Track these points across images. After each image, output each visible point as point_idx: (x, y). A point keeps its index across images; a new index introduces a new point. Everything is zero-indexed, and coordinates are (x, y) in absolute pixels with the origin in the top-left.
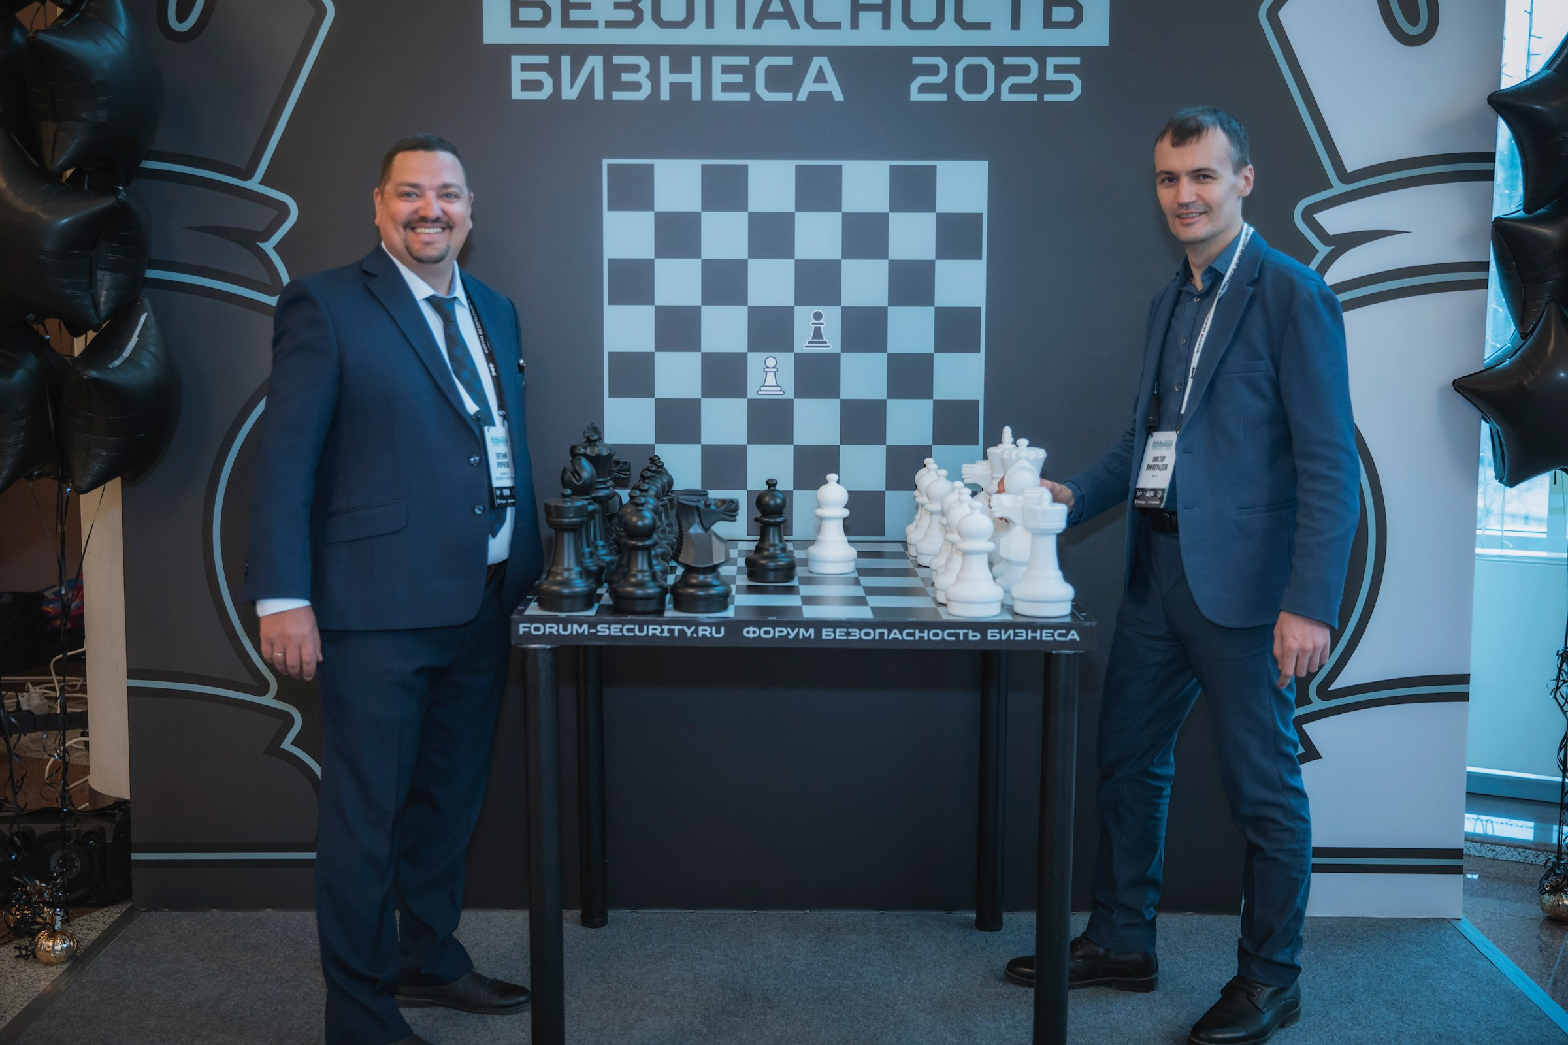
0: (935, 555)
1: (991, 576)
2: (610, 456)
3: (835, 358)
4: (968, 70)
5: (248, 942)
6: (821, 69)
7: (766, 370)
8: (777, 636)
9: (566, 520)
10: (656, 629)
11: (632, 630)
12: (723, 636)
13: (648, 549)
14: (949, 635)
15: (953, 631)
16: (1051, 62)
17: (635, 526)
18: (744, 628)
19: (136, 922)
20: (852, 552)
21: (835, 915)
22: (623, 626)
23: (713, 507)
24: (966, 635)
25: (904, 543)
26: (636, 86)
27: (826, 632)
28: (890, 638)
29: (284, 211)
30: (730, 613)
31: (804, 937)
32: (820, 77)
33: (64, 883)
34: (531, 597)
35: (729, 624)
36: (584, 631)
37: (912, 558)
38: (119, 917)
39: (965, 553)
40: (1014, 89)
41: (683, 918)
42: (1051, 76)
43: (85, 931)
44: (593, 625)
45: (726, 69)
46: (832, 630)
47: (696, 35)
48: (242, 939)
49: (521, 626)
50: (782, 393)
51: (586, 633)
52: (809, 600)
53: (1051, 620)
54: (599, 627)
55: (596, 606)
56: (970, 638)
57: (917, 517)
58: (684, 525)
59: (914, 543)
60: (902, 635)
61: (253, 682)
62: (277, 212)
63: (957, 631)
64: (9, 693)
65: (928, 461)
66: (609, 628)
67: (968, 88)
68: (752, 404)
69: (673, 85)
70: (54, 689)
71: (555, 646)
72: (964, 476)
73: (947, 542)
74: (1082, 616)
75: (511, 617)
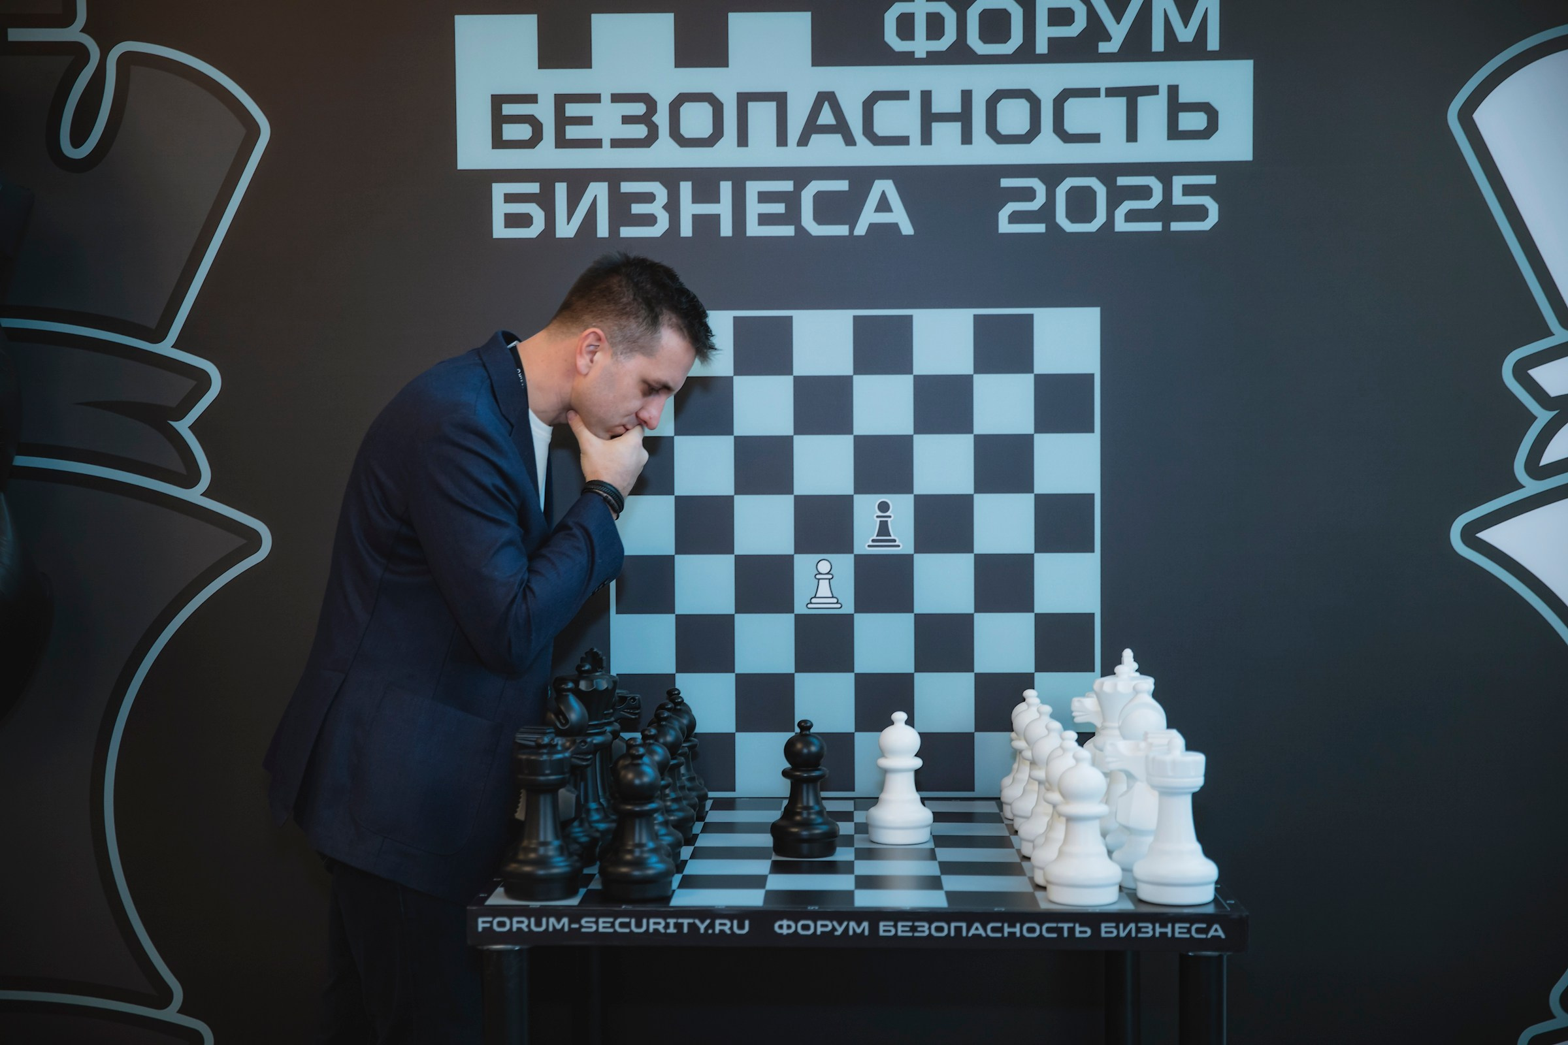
1: (1104, 850)
3: (907, 561)
4: (1072, 193)
6: (883, 196)
7: (818, 577)
8: (819, 932)
9: (542, 778)
10: (659, 923)
11: (627, 925)
12: (747, 933)
14: (1049, 930)
15: (1054, 925)
16: (1179, 182)
17: (631, 784)
18: (776, 921)
20: (926, 815)
22: (615, 919)
24: (1072, 931)
25: (998, 800)
26: (650, 220)
27: (885, 926)
28: (970, 935)
29: (204, 381)
30: (758, 901)
32: (884, 205)
35: (756, 914)
36: (563, 927)
37: (1006, 822)
39: (1070, 819)
40: (1131, 216)
42: (1178, 199)
44: (575, 915)
45: (764, 197)
46: (892, 923)
47: (726, 154)
49: (480, 920)
50: (839, 606)
51: (566, 929)
52: (867, 882)
53: (1186, 911)
54: (583, 921)
55: (582, 891)
56: (1078, 935)
57: (1015, 766)
59: (1011, 802)
60: (985, 930)
61: (152, 991)
62: (196, 382)
63: (1060, 925)
65: (1029, 694)
66: (597, 923)
67: (1072, 217)
68: (799, 619)
69: (696, 218)
71: (525, 947)
72: (1074, 714)
73: (1045, 804)
74: (1229, 904)
75: (468, 908)
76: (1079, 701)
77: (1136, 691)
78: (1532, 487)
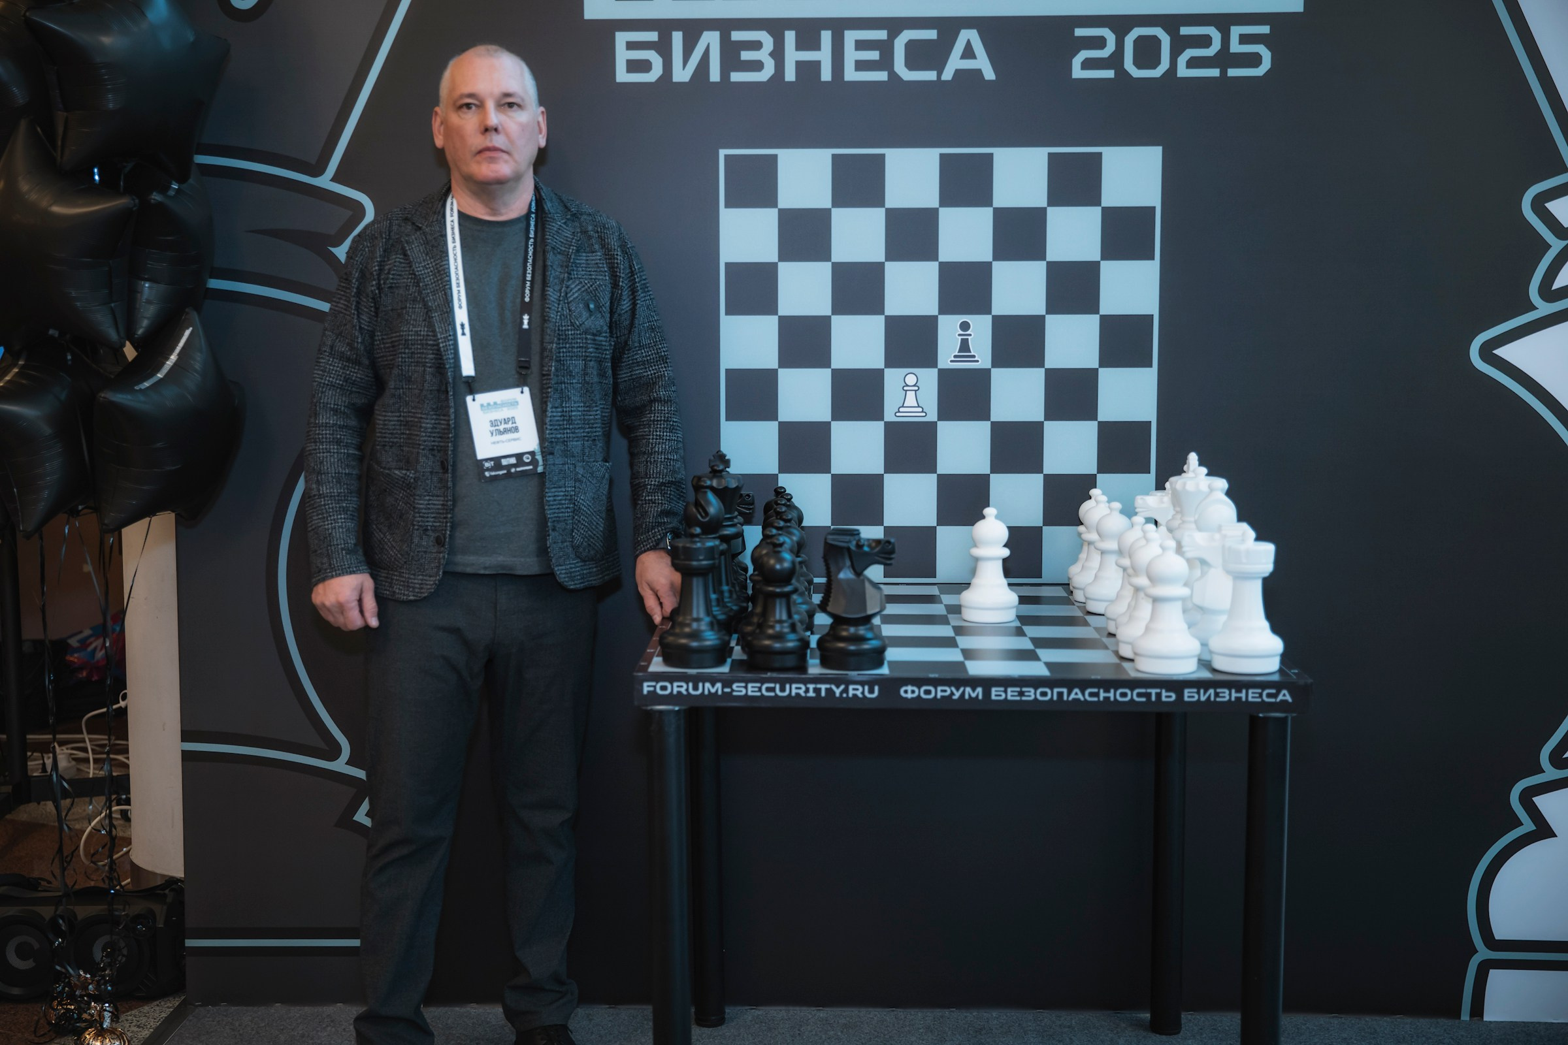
0: (1112, 601)
1: (1185, 626)
2: (738, 489)
3: (985, 375)
4: (1139, 41)
5: (319, 1042)
6: (969, 43)
7: (905, 388)
8: (939, 697)
9: (695, 563)
10: (800, 688)
11: (773, 690)
12: (878, 697)
13: (787, 596)
14: (1139, 695)
15: (1143, 691)
16: (1236, 31)
17: (773, 569)
18: (901, 687)
19: (191, 1018)
20: (1012, 597)
21: (985, 1014)
22: (762, 684)
23: (866, 549)
24: (1159, 695)
25: (1066, 585)
26: (757, 66)
27: (996, 691)
28: (1070, 698)
29: (358, 211)
30: (885, 670)
31: (952, 1040)
32: (969, 53)
33: (112, 974)
34: (652, 651)
35: (882, 681)
36: (717, 691)
37: (1080, 605)
38: (171, 1013)
39: (1156, 600)
40: (1193, 63)
41: (810, 1017)
42: (1235, 47)
43: (135, 1029)
44: (727, 683)
45: (861, 45)
46: (1003, 689)
48: (312, 1039)
49: (645, 684)
50: (924, 414)
51: (720, 692)
52: (970, 654)
53: (1258, 678)
54: (735, 686)
55: (729, 661)
56: (1164, 699)
57: (1083, 556)
58: (833, 569)
59: (1082, 586)
60: (1083, 695)
61: (322, 745)
62: (350, 213)
63: (1149, 691)
64: (35, 754)
65: (1093, 492)
66: (746, 687)
67: (1139, 64)
68: (887, 425)
69: (800, 65)
70: (85, 750)
71: (683, 708)
72: (1137, 510)
73: (1130, 587)
74: (1294, 673)
75: (635, 674)
76: (1142, 498)
77: (1211, 489)
78: (1544, 309)
